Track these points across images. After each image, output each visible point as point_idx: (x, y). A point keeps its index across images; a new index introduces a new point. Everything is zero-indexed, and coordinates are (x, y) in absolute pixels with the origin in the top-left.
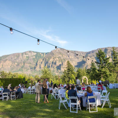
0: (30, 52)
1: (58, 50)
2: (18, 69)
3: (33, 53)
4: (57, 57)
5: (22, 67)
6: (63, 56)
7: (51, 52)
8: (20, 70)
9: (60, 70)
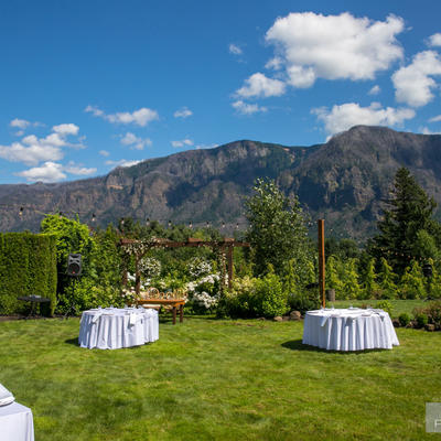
0: (244, 143)
1: (362, 135)
2: (199, 213)
3: (256, 147)
4: (356, 164)
5: (213, 207)
6: (382, 160)
7: (331, 142)
8: (205, 218)
9: (370, 220)
